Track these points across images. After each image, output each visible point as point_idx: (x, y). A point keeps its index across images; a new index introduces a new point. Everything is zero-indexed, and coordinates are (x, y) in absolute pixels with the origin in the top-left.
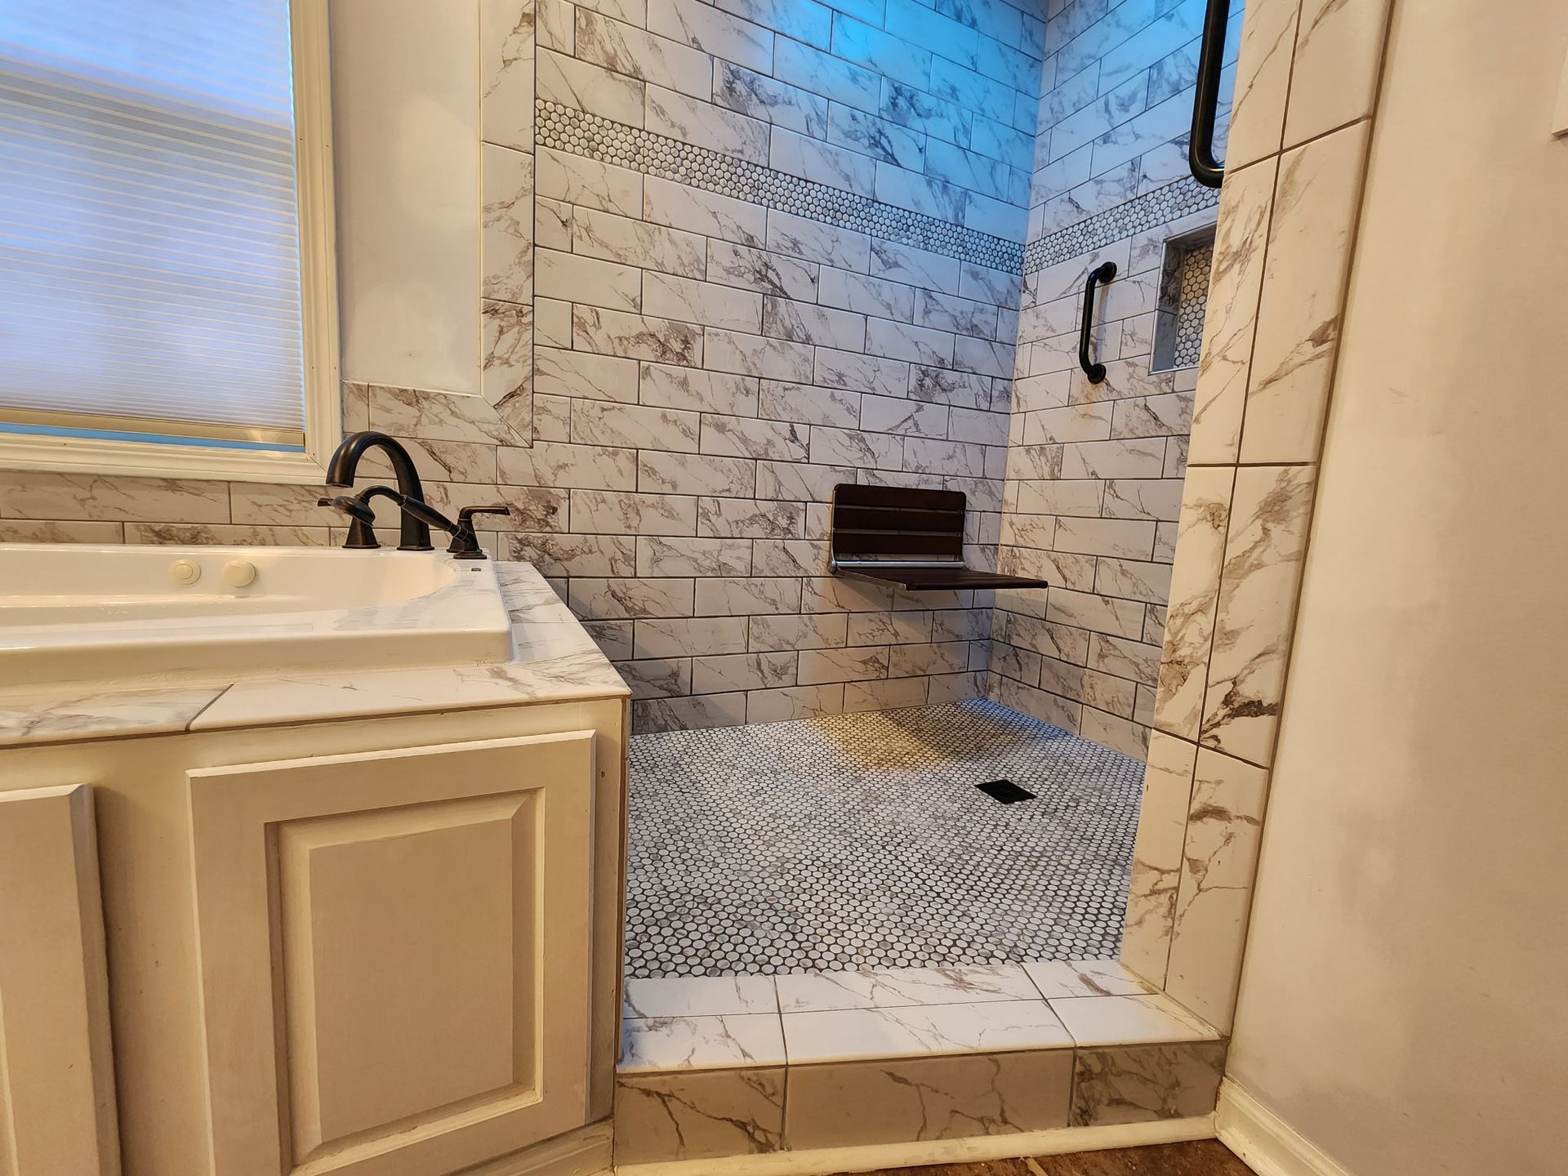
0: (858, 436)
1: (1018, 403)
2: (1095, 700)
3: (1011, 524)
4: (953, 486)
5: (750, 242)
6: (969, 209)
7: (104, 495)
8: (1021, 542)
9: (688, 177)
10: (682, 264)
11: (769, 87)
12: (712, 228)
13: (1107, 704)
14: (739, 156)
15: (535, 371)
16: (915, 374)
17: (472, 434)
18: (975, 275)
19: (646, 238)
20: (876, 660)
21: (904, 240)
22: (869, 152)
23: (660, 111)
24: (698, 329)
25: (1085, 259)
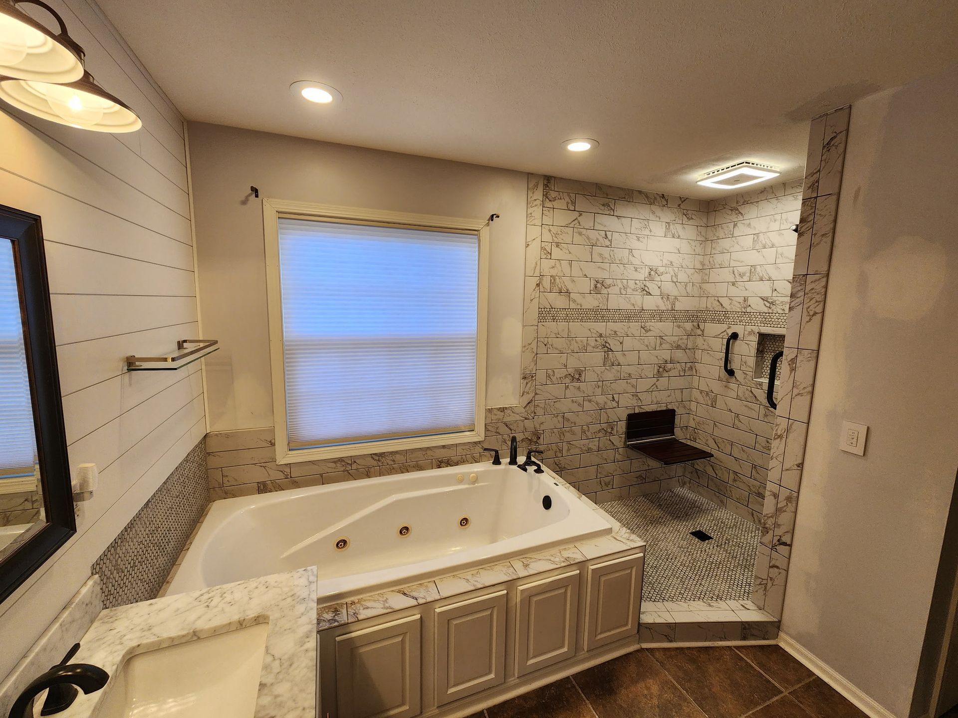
0: (635, 395)
1: (696, 371)
2: (732, 496)
3: (694, 420)
4: (670, 407)
5: (601, 336)
6: (677, 303)
7: (429, 452)
8: (698, 427)
9: (581, 321)
10: (580, 349)
11: (608, 282)
12: (589, 334)
13: (737, 499)
14: (598, 308)
15: (536, 394)
16: (656, 368)
17: (518, 418)
18: (679, 327)
19: (568, 343)
20: (640, 476)
21: (653, 321)
22: (641, 294)
23: (574, 301)
24: (583, 369)
25: (725, 326)
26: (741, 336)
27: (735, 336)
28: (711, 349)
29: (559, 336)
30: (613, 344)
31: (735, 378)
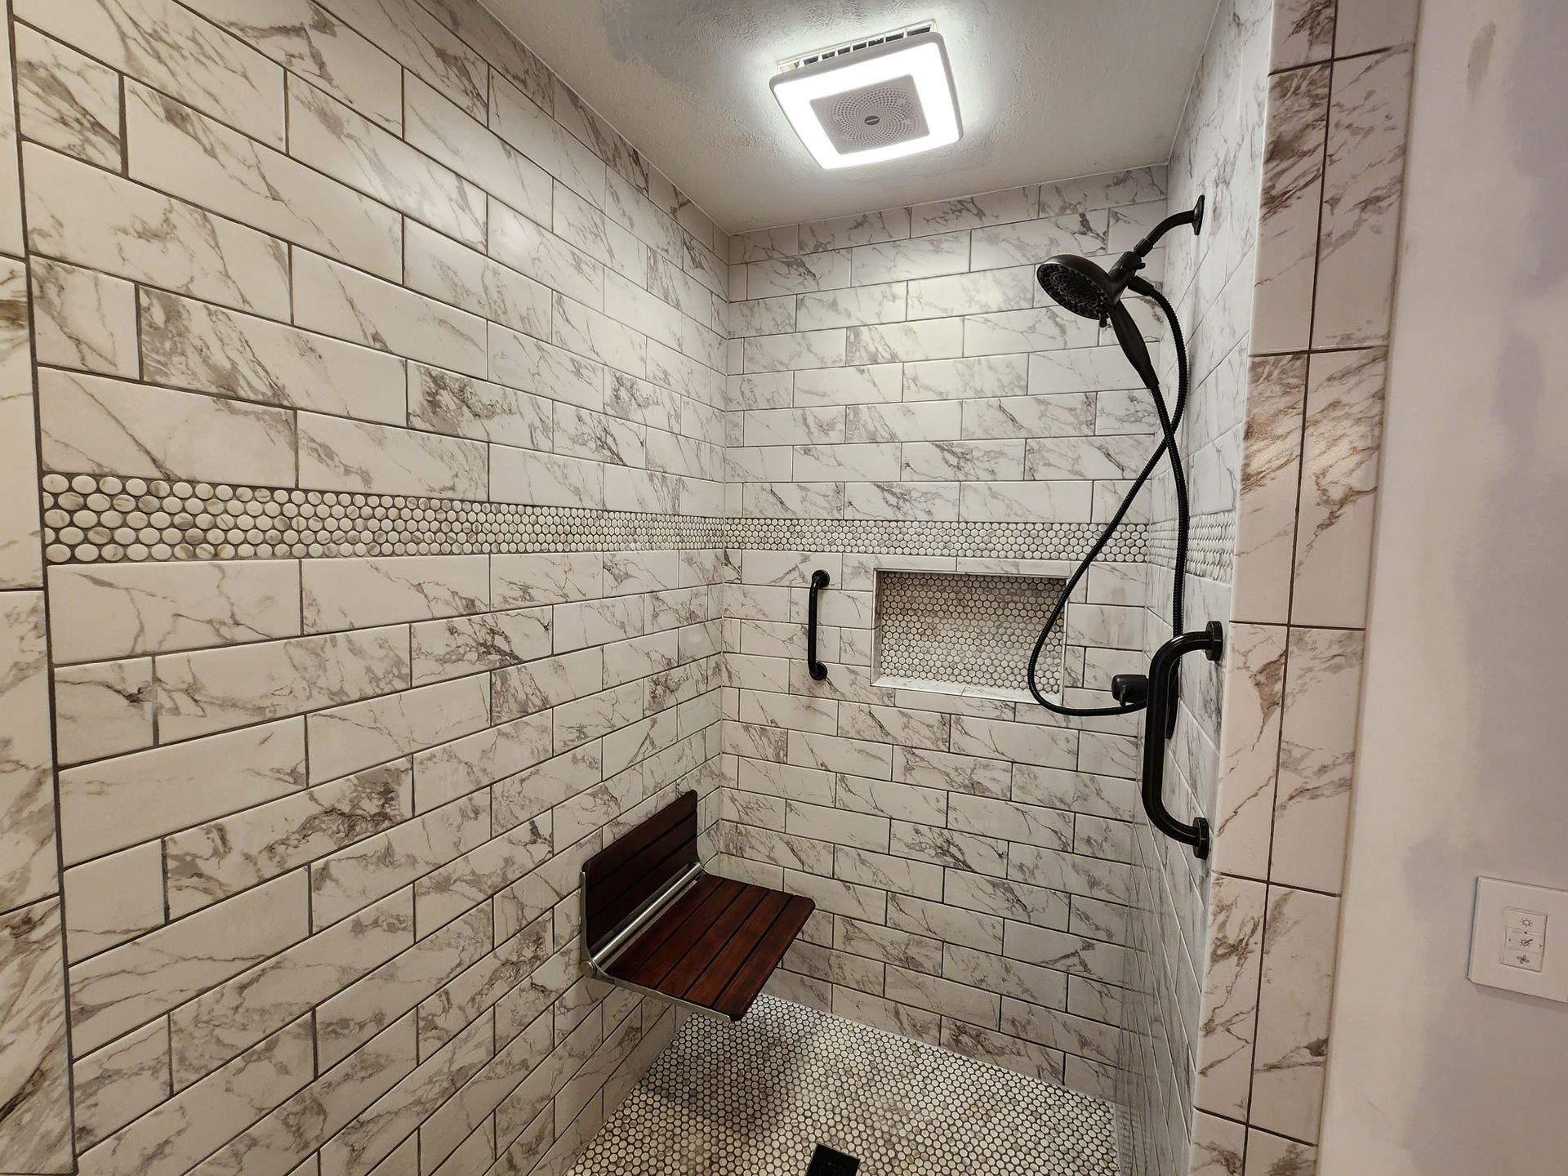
0: (601, 791)
1: (730, 677)
2: (845, 979)
3: (733, 800)
4: (684, 788)
5: (470, 608)
6: (683, 495)
8: (746, 819)
9: (376, 548)
10: (378, 680)
11: (485, 394)
12: (416, 606)
13: (858, 982)
14: (450, 494)
15: (73, 1018)
16: (648, 685)
18: (690, 561)
19: (310, 661)
20: (630, 1030)
21: (633, 545)
22: (596, 456)
23: (325, 453)
24: (403, 763)
25: (794, 557)
26: (834, 579)
27: (821, 580)
28: (765, 615)
29: (240, 634)
30: (522, 636)
31: (830, 684)
